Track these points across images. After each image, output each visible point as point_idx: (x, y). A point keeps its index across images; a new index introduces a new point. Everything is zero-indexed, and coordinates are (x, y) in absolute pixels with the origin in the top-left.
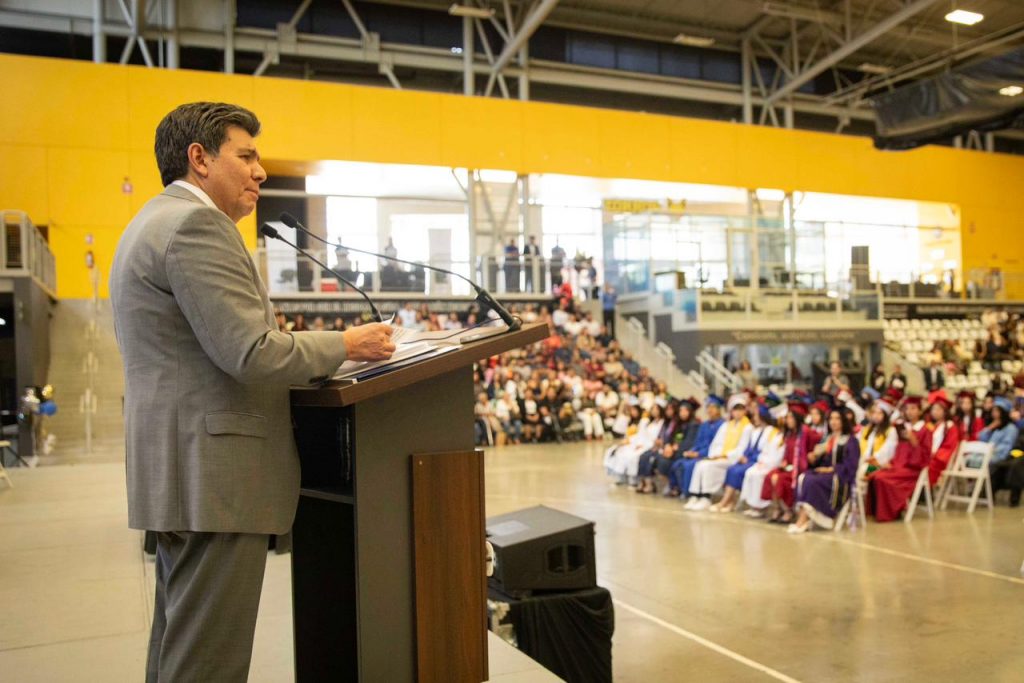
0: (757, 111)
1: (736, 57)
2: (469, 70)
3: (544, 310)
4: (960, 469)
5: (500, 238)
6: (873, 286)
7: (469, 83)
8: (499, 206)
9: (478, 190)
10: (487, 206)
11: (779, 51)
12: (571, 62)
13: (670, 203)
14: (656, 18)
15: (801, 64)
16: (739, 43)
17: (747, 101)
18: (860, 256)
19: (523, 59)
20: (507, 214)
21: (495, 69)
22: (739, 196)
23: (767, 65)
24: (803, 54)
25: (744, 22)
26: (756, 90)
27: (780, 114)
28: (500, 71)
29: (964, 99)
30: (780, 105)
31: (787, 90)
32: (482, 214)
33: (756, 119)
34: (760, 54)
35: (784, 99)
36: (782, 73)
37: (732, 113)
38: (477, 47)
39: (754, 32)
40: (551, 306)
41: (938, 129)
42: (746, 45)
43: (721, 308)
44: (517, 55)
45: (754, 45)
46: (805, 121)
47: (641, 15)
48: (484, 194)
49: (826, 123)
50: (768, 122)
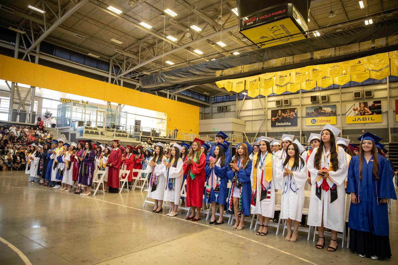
0: (113, 80)
1: (108, 64)
2: (17, 50)
3: (32, 128)
4: (140, 178)
5: (22, 105)
6: (141, 132)
7: (16, 54)
8: (23, 95)
9: (16, 89)
10: (19, 94)
11: (121, 64)
12: (55, 55)
13: (83, 102)
14: (84, 48)
15: (126, 69)
16: (109, 60)
17: (110, 76)
18: (138, 123)
19: (38, 51)
20: (26, 98)
21: (27, 52)
22: (105, 103)
23: (117, 67)
24: (127, 66)
25: (111, 54)
26: (113, 74)
27: (119, 82)
28: (28, 53)
29: (164, 81)
30: (120, 79)
31: (122, 75)
32: (16, 96)
33: (112, 82)
34: (115, 64)
35: (121, 78)
36: (121, 70)
37: (105, 79)
38: (21, 43)
39: (114, 57)
40: (35, 128)
41: (156, 87)
42: (111, 61)
43: (92, 133)
44: (35, 49)
45: (114, 61)
46: (126, 85)
47: (79, 46)
48: (18, 90)
49: (133, 87)
50: (116, 83)
